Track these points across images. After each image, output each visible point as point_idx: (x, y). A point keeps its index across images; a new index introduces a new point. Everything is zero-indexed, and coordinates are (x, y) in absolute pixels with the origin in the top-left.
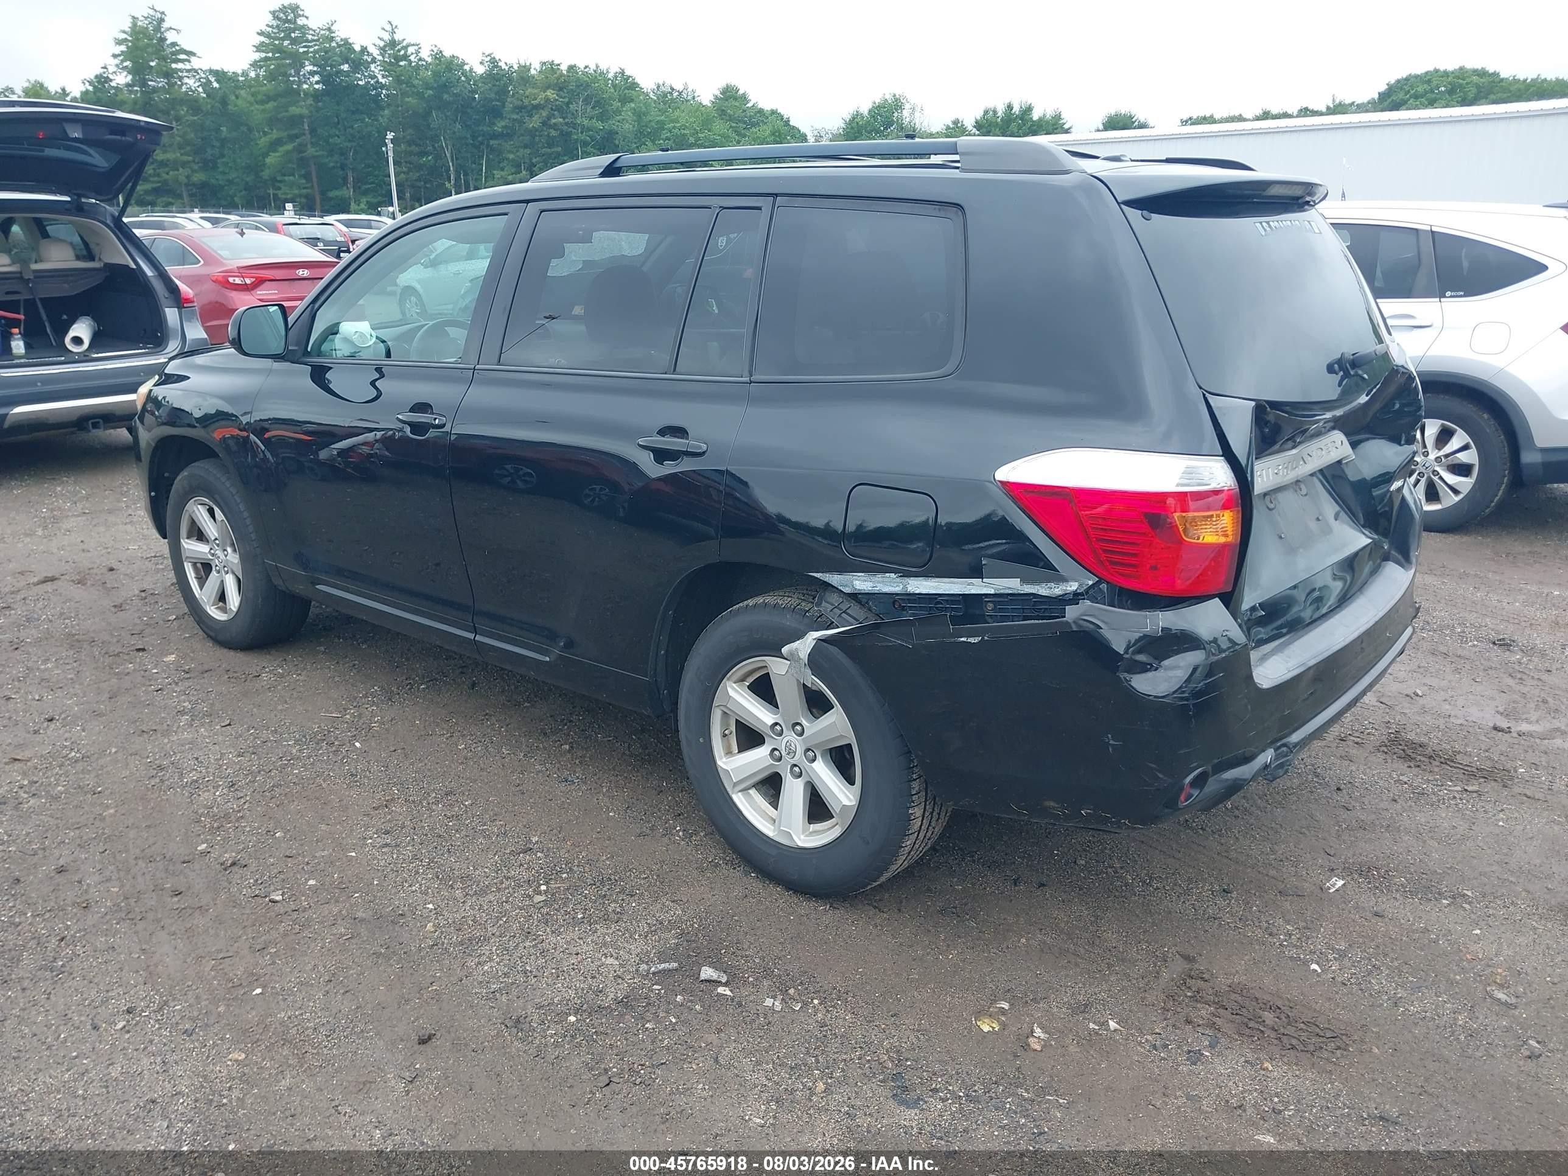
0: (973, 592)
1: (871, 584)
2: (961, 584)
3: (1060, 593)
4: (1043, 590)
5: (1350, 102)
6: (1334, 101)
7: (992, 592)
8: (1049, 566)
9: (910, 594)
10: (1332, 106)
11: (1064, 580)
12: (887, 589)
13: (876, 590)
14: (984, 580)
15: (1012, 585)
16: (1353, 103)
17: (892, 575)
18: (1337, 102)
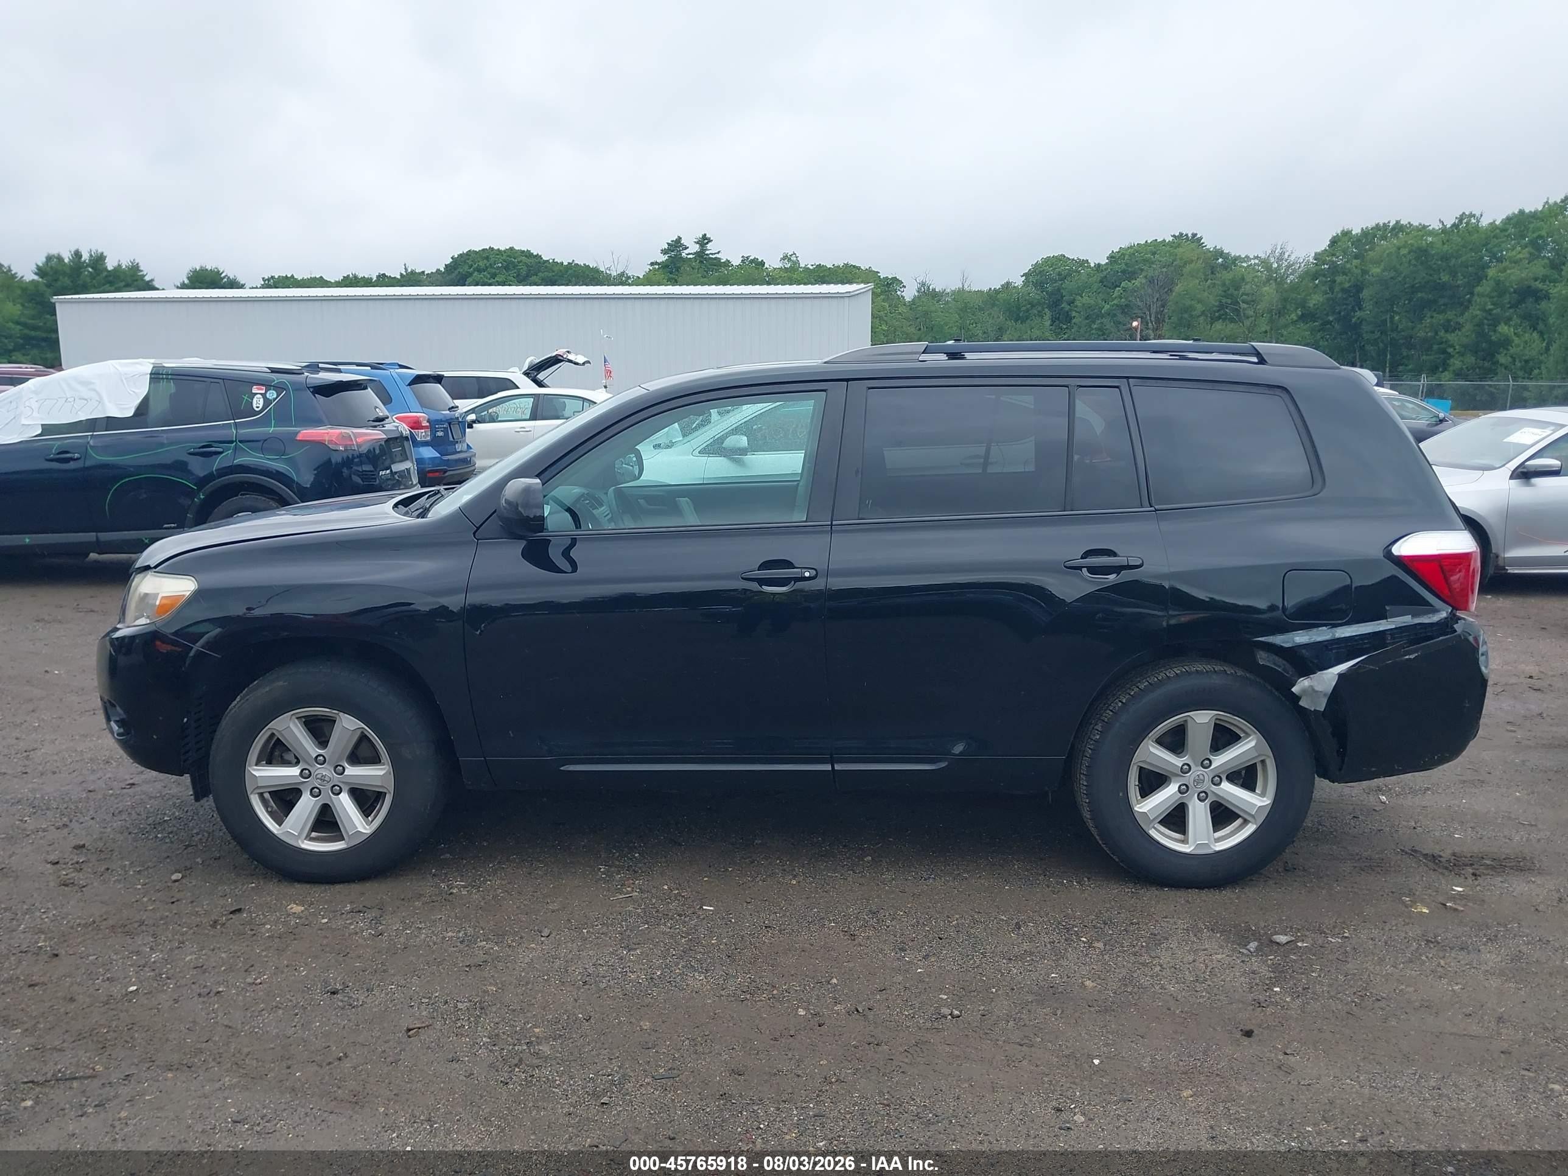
0: (1381, 629)
1: (1308, 637)
2: (1374, 625)
3: (1438, 619)
4: (1425, 620)
5: (420, 271)
6: (406, 269)
7: (1394, 627)
8: (1427, 604)
9: (1338, 639)
10: (405, 273)
11: (1436, 611)
12: (1319, 639)
13: (1312, 640)
14: (1389, 620)
15: (1407, 620)
16: (423, 272)
17: (1324, 628)
18: (409, 270)
